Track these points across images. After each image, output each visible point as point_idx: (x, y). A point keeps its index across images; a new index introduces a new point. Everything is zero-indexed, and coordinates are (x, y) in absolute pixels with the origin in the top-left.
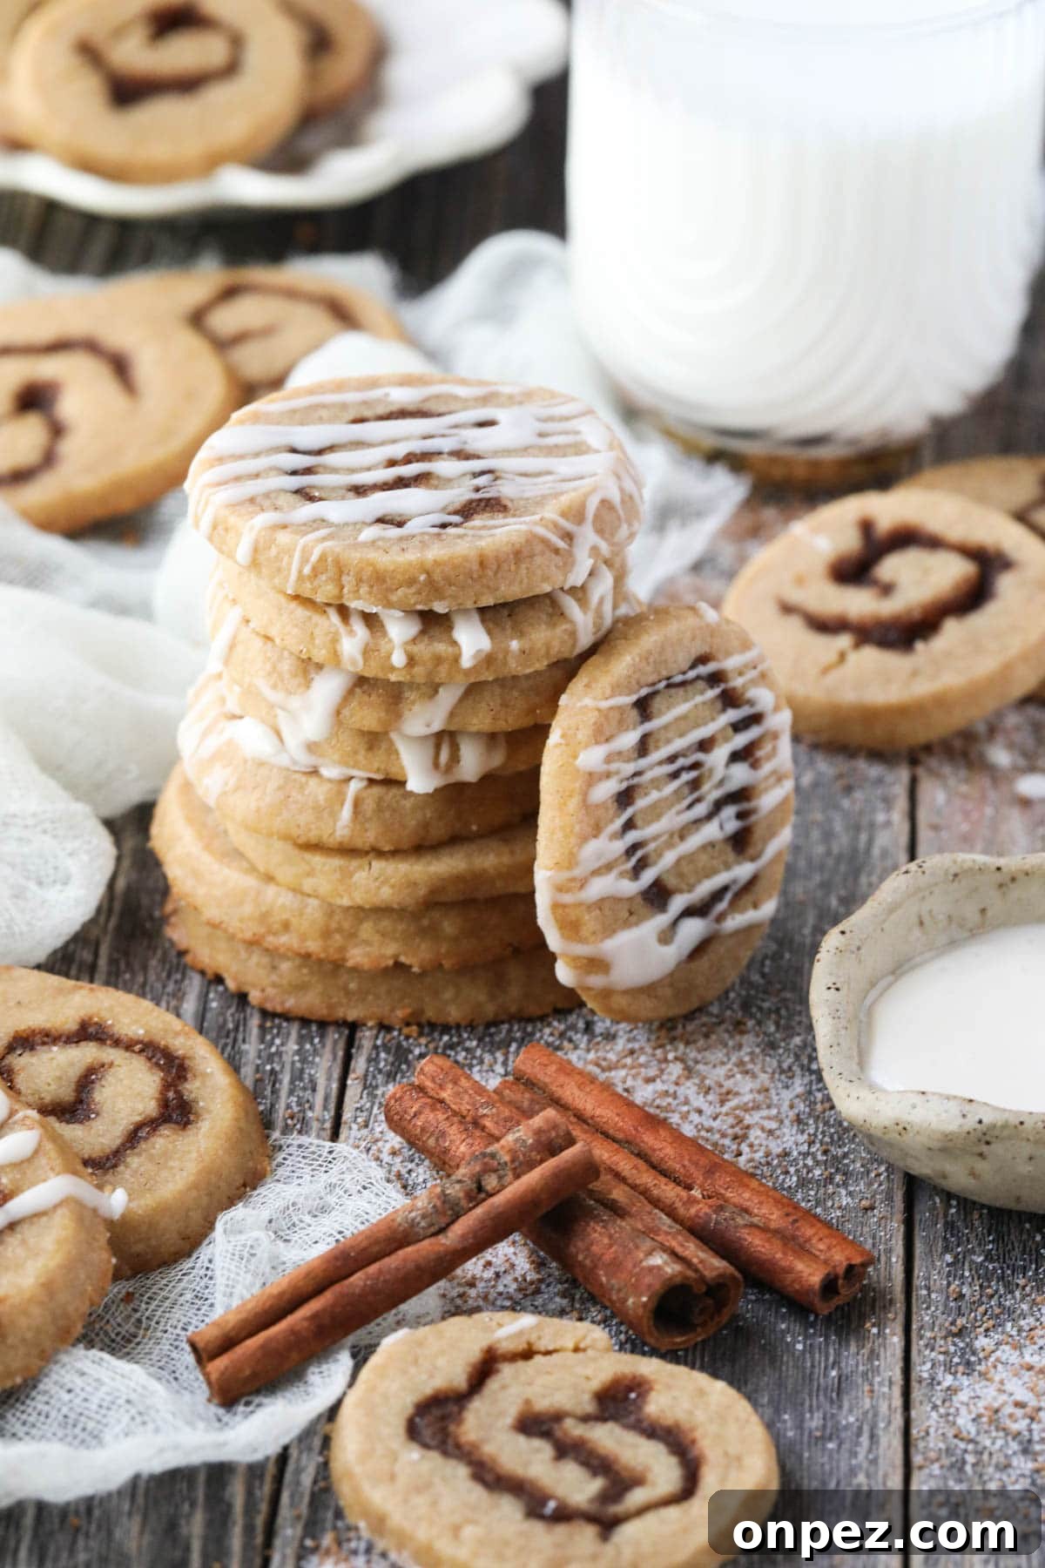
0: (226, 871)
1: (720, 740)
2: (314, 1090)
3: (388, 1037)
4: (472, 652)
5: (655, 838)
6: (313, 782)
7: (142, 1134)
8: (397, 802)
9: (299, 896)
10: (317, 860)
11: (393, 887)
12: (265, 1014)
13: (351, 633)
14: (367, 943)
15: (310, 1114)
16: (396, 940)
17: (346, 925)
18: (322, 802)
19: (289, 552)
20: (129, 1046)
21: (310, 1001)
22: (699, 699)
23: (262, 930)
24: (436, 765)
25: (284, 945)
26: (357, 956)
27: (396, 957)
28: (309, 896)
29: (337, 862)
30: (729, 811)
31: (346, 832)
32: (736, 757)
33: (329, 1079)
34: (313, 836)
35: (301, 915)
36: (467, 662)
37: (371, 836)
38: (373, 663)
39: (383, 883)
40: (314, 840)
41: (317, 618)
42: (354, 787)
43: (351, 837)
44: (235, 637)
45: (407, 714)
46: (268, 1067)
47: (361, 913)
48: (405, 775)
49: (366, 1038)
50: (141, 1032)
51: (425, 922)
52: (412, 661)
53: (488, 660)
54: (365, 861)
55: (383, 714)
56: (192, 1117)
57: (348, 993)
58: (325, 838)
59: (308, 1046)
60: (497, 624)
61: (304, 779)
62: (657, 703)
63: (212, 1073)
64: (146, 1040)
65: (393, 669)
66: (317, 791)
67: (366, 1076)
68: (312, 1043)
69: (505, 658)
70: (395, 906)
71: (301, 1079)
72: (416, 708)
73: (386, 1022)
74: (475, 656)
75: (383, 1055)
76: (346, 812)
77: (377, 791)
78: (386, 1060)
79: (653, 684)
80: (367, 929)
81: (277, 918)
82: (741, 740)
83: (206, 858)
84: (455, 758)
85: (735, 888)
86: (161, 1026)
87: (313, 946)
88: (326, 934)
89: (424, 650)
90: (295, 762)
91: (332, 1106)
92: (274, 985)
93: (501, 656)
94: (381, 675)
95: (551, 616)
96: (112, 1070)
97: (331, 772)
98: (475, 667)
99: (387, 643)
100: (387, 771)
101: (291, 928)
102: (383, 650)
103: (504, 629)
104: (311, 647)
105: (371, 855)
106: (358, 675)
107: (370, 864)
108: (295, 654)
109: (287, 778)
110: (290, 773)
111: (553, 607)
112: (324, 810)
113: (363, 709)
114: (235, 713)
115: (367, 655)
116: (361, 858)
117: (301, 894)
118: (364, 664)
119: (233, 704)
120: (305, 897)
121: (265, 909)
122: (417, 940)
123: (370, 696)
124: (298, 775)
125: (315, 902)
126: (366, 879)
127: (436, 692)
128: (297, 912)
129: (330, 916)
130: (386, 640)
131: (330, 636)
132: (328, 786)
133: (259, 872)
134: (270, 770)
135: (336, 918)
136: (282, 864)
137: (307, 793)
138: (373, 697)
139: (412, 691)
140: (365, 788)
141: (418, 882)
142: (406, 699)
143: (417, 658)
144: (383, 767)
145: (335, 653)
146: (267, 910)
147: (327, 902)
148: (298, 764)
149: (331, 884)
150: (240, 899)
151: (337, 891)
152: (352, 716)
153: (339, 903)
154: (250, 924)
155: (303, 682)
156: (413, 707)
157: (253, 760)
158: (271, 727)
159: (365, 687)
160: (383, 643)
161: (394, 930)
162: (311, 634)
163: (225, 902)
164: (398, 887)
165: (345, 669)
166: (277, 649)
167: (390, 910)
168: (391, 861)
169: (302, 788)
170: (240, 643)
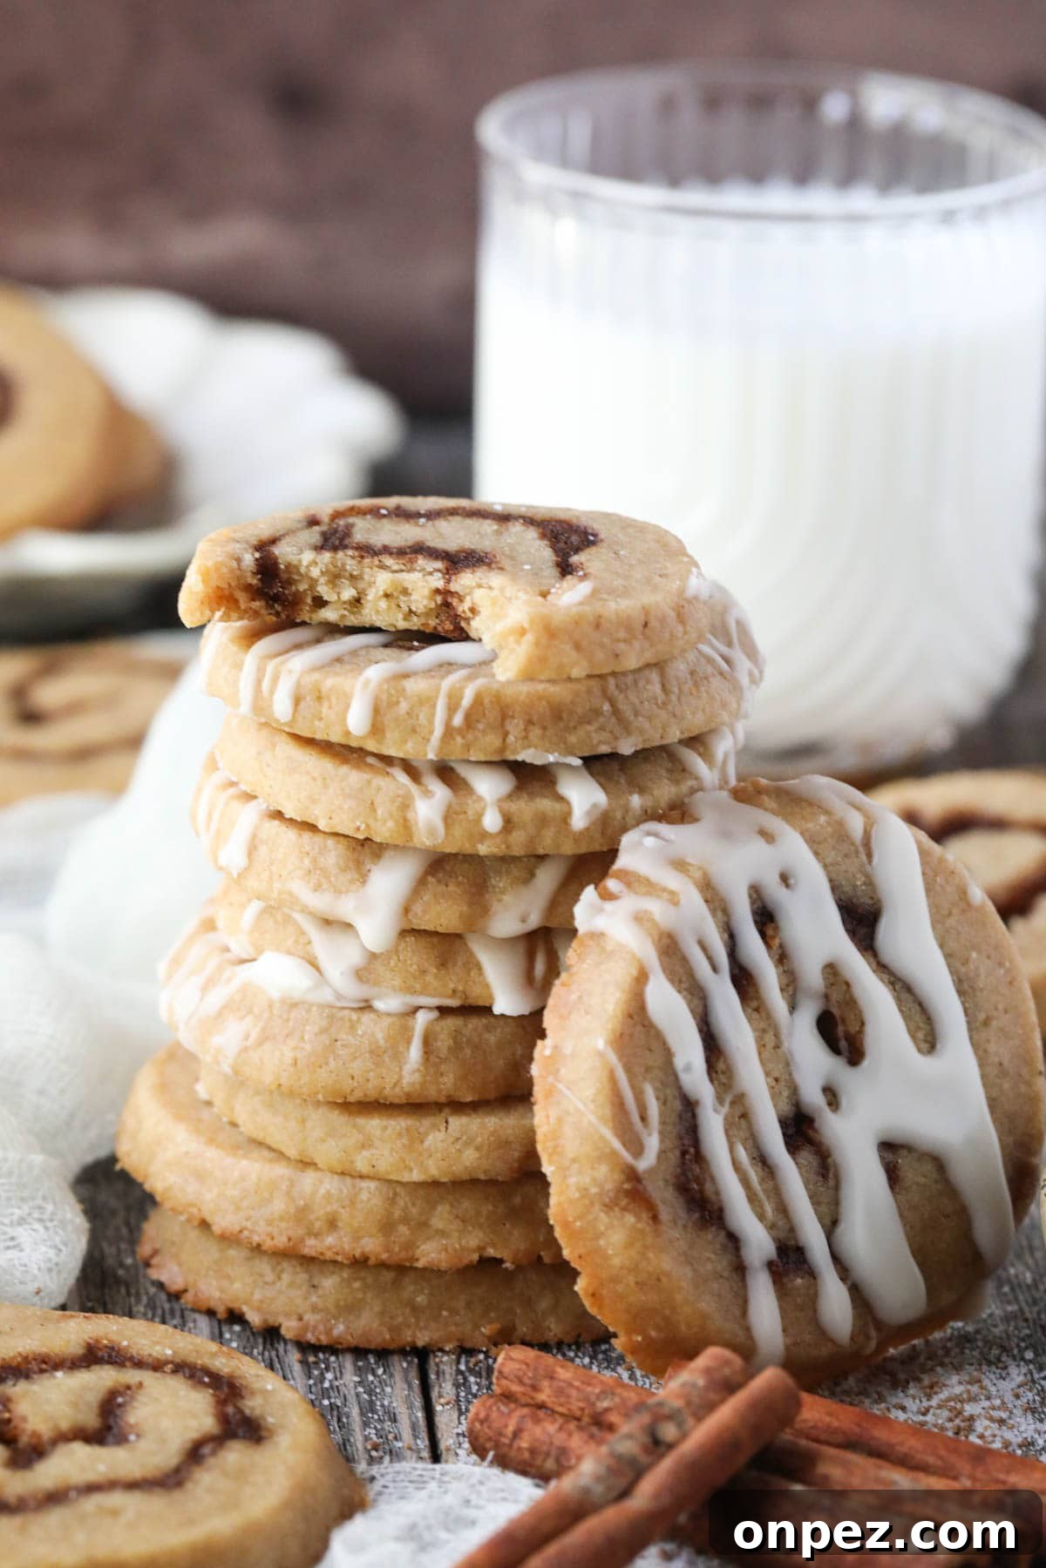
0: (244, 1163)
2: (394, 1420)
3: (473, 1360)
4: (586, 806)
6: (367, 1018)
7: (206, 1450)
8: (480, 1036)
9: (348, 1180)
10: (374, 1124)
11: (477, 1149)
12: (305, 1347)
13: (427, 794)
14: (442, 1233)
15: (399, 1444)
16: (481, 1226)
17: (414, 1211)
18: (382, 1042)
20: (157, 1366)
21: (367, 1324)
23: (301, 1232)
24: (530, 980)
25: (329, 1248)
26: (430, 1253)
27: (481, 1249)
28: (361, 1177)
29: (401, 1123)
31: (417, 1077)
33: (411, 1407)
34: (371, 1090)
35: (353, 1203)
36: (579, 821)
37: (448, 1082)
38: (457, 832)
39: (467, 1144)
40: (373, 1095)
41: (380, 781)
42: (422, 1019)
43: (423, 1084)
44: (254, 836)
45: (496, 907)
46: (326, 1402)
47: (434, 1189)
48: (491, 997)
49: (445, 1364)
50: (169, 1352)
51: (517, 1200)
52: (509, 823)
53: (604, 821)
54: (439, 1119)
55: (465, 908)
56: (264, 1433)
57: (415, 1309)
58: (387, 1091)
59: (371, 1378)
61: (354, 1016)
63: (274, 1390)
64: (178, 1360)
65: (484, 836)
66: (373, 1029)
67: (457, 1400)
68: (374, 1374)
69: (623, 819)
70: (482, 1177)
71: (374, 1411)
72: (507, 898)
73: (468, 1345)
74: (588, 813)
75: (472, 1379)
76: (415, 1052)
77: (452, 1022)
78: (477, 1384)
80: (441, 1217)
81: (320, 1212)
83: (212, 1154)
84: (553, 970)
86: (191, 1347)
87: (371, 1245)
88: (387, 1227)
89: (526, 808)
90: (339, 996)
91: (424, 1434)
92: (314, 1309)
93: (618, 815)
94: (468, 849)
96: (141, 1392)
97: (390, 1003)
98: (587, 829)
99: (474, 802)
100: (466, 995)
101: (340, 1224)
102: (470, 813)
103: (618, 782)
104: (371, 822)
105: (447, 1111)
106: (435, 852)
107: (447, 1122)
108: (348, 836)
109: (331, 1017)
110: (335, 1010)
111: (672, 762)
112: (384, 1052)
113: (440, 903)
114: (245, 956)
115: (449, 821)
116: (434, 1115)
117: (352, 1176)
118: (447, 834)
119: (239, 947)
120: (358, 1180)
121: (302, 1203)
122: (507, 1226)
123: (447, 886)
124: (346, 1012)
125: (372, 1185)
126: (442, 1141)
127: (532, 875)
128: (347, 1202)
129: (392, 1201)
130: (475, 798)
131: (397, 804)
132: (387, 1021)
133: (288, 1159)
134: (308, 1011)
135: (401, 1203)
136: (323, 1140)
137: (360, 1032)
138: (452, 888)
139: (501, 877)
140: (437, 1020)
141: (511, 1139)
142: (494, 887)
143: (515, 819)
144: (460, 988)
145: (406, 826)
146: (305, 1205)
147: (389, 1182)
148: (345, 998)
149: (394, 1154)
150: (266, 1194)
151: (404, 1161)
152: (425, 912)
153: (406, 1177)
154: (283, 1225)
155: (357, 876)
156: (504, 897)
157: (283, 1001)
158: (303, 958)
159: (441, 875)
160: (470, 801)
161: (478, 1214)
162: (372, 804)
163: (245, 1204)
164: (485, 1148)
165: (418, 846)
166: (318, 839)
167: (474, 1182)
168: (474, 1116)
169: (353, 1027)
170: (263, 842)
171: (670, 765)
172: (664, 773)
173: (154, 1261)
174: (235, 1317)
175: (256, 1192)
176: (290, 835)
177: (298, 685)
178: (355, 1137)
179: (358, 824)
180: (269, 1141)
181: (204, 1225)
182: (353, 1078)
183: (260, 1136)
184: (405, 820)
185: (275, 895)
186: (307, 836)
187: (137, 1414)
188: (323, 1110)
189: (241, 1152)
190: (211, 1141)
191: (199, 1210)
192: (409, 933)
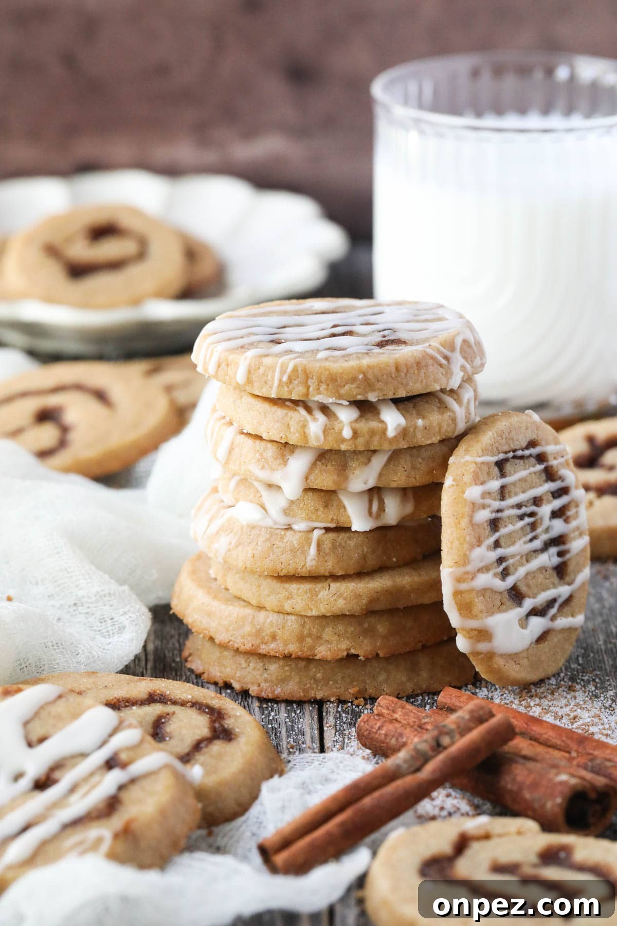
0: (231, 607)
1: (544, 502)
2: (303, 735)
3: (345, 706)
4: (395, 425)
5: (513, 556)
6: (289, 533)
7: (203, 745)
8: (345, 542)
9: (281, 616)
10: (294, 587)
11: (345, 599)
12: (262, 700)
13: (315, 420)
14: (329, 642)
15: (304, 746)
16: (348, 638)
17: (314, 631)
18: (296, 545)
19: (272, 368)
20: (183, 704)
21: (292, 688)
22: (532, 469)
23: (258, 641)
24: (370, 513)
25: (273, 650)
26: (322, 651)
27: (348, 650)
28: (288, 614)
29: (306, 586)
30: (553, 550)
31: (314, 563)
32: (555, 514)
33: (312, 729)
34: (290, 569)
35: (283, 627)
36: (391, 433)
37: (329, 566)
38: (330, 438)
39: (339, 597)
40: (292, 572)
41: (291, 414)
42: (317, 534)
43: (316, 567)
44: (232, 443)
45: (351, 476)
46: (270, 726)
47: (324, 619)
48: (350, 522)
49: (331, 708)
50: (190, 697)
51: (366, 625)
52: (355, 434)
53: (404, 433)
54: (326, 584)
55: (336, 477)
56: (233, 736)
57: (316, 681)
58: (299, 570)
59: (293, 715)
60: (408, 412)
61: (283, 533)
62: (508, 467)
63: (240, 716)
64: (194, 701)
65: (343, 440)
66: (292, 539)
67: (336, 725)
68: (295, 712)
69: (414, 431)
70: (347, 613)
71: (293, 730)
72: (357, 472)
73: (342, 698)
74: (396, 429)
75: (344, 715)
76: (313, 550)
77: (331, 535)
78: (346, 717)
79: (506, 453)
80: (328, 634)
81: (268, 631)
82: (557, 503)
83: (216, 603)
84: (382, 508)
85: (560, 601)
86: (201, 694)
87: (293, 648)
88: (301, 639)
89: (365, 426)
90: (275, 523)
91: (317, 741)
92: (266, 681)
93: (412, 430)
94: (336, 447)
95: (439, 408)
96: (175, 716)
97: (301, 526)
98: (395, 437)
99: (339, 423)
100: (338, 521)
101: (277, 638)
102: (337, 429)
103: (412, 414)
104: (288, 434)
105: (329, 580)
106: (320, 449)
107: (329, 586)
108: (277, 442)
109: (271, 534)
110: (273, 530)
111: (440, 403)
112: (297, 550)
113: (323, 475)
114: (230, 504)
115: (326, 433)
116: (323, 582)
117: (283, 613)
118: (325, 439)
119: (228, 500)
120: (286, 616)
121: (259, 627)
122: (361, 638)
123: (327, 466)
124: (278, 531)
125: (293, 618)
126: (327, 595)
127: (369, 460)
128: (281, 626)
129: (303, 626)
130: (338, 421)
131: (300, 425)
132: (298, 535)
133: (253, 606)
134: (260, 530)
135: (308, 627)
136: (269, 596)
137: (285, 541)
138: (329, 467)
139: (354, 462)
140: (324, 534)
141: (362, 594)
142: (350, 467)
143: (359, 432)
144: (335, 518)
145: (305, 436)
146: (260, 628)
147: (302, 616)
148: (278, 524)
149: (303, 602)
150: (241, 623)
151: (308, 606)
152: (316, 479)
153: (309, 614)
154: (249, 639)
155: (282, 462)
156: (355, 472)
157: (248, 525)
158: (258, 504)
159: (324, 461)
160: (336, 423)
161: (346, 632)
162: (288, 425)
163: (231, 628)
164: (349, 599)
165: (311, 446)
166: (263, 444)
167: (344, 616)
168: (343, 582)
169: (282, 538)
170: (236, 446)
171: (439, 405)
172: (436, 408)
173: (189, 659)
174: (227, 686)
175: (236, 622)
176: (249, 442)
177: (250, 366)
178: (285, 593)
179: (281, 435)
180: (243, 597)
181: (212, 639)
182: (282, 563)
183: (238, 594)
184: (305, 433)
185: (242, 472)
186: (258, 442)
187: (171, 727)
188: (269, 580)
189: (229, 603)
190: (215, 597)
191: (209, 632)
192: (307, 490)
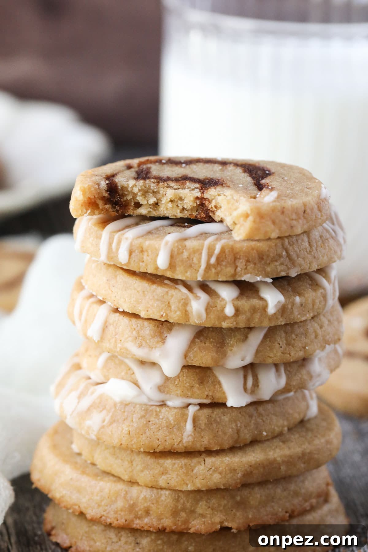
0: (102, 483)
4: (275, 302)
6: (164, 410)
8: (220, 417)
9: (155, 491)
10: (168, 462)
11: (220, 473)
13: (197, 298)
14: (203, 516)
16: (221, 511)
17: (188, 505)
18: (172, 422)
23: (131, 516)
24: (245, 389)
25: (146, 524)
26: (196, 525)
27: (221, 523)
28: (162, 489)
29: (182, 461)
31: (191, 439)
34: (166, 445)
35: (157, 502)
36: (271, 310)
37: (205, 441)
38: (212, 316)
39: (215, 471)
40: (168, 448)
41: (172, 292)
42: (192, 410)
43: (193, 442)
44: (106, 322)
45: (229, 353)
47: (199, 494)
48: (226, 398)
51: (238, 498)
52: (238, 311)
53: (283, 310)
54: (201, 459)
55: (214, 354)
58: (175, 446)
60: (285, 289)
61: (158, 409)
65: (226, 318)
66: (167, 415)
69: (292, 308)
70: (222, 487)
72: (235, 349)
74: (276, 306)
76: (189, 426)
77: (206, 411)
80: (202, 507)
81: (142, 506)
84: (256, 384)
87: (167, 522)
88: (175, 513)
89: (246, 304)
90: (150, 399)
93: (290, 307)
94: (217, 325)
97: (175, 402)
98: (275, 314)
99: (220, 301)
100: (213, 397)
101: (151, 512)
102: (219, 306)
103: (288, 291)
104: (168, 312)
105: (204, 455)
106: (200, 326)
107: (204, 460)
108: (156, 320)
109: (146, 410)
110: (148, 406)
111: (311, 281)
112: (174, 427)
113: (202, 352)
114: (99, 381)
115: (208, 311)
116: (197, 457)
117: (157, 489)
118: (207, 318)
119: (96, 376)
120: (160, 490)
121: (132, 502)
122: (234, 511)
123: (205, 343)
124: (154, 407)
125: (167, 492)
126: (203, 470)
127: (246, 337)
128: (154, 502)
129: (177, 500)
130: (220, 299)
131: (182, 303)
132: (174, 412)
133: (124, 481)
134: (134, 407)
135: (182, 501)
136: (142, 471)
137: (161, 417)
138: (208, 344)
139: (231, 339)
140: (198, 410)
141: (236, 468)
142: (228, 344)
143: (241, 309)
144: (211, 394)
145: (186, 314)
146: (134, 503)
147: (176, 491)
148: (152, 400)
149: (179, 477)
150: (113, 499)
151: (184, 481)
152: (195, 357)
153: (184, 488)
154: (122, 514)
155: (160, 340)
156: (233, 349)
157: (121, 403)
158: (130, 381)
159: (202, 338)
160: (218, 301)
161: (219, 505)
162: (169, 303)
163: (103, 503)
164: (224, 473)
165: (192, 324)
166: (140, 322)
167: (218, 490)
168: (217, 457)
169: (157, 415)
170: (110, 325)
171: (310, 282)
172: (308, 286)
173: (53, 532)
175: (108, 498)
176: (125, 320)
177: (131, 245)
178: (157, 470)
179: (162, 313)
180: (113, 472)
181: (82, 514)
182: (158, 440)
183: (108, 469)
184: (186, 311)
185: (118, 350)
186: (134, 320)
188: (142, 456)
189: (99, 478)
190: (83, 473)
191: (79, 507)
192: (187, 367)
